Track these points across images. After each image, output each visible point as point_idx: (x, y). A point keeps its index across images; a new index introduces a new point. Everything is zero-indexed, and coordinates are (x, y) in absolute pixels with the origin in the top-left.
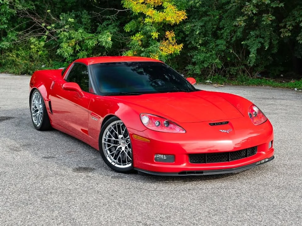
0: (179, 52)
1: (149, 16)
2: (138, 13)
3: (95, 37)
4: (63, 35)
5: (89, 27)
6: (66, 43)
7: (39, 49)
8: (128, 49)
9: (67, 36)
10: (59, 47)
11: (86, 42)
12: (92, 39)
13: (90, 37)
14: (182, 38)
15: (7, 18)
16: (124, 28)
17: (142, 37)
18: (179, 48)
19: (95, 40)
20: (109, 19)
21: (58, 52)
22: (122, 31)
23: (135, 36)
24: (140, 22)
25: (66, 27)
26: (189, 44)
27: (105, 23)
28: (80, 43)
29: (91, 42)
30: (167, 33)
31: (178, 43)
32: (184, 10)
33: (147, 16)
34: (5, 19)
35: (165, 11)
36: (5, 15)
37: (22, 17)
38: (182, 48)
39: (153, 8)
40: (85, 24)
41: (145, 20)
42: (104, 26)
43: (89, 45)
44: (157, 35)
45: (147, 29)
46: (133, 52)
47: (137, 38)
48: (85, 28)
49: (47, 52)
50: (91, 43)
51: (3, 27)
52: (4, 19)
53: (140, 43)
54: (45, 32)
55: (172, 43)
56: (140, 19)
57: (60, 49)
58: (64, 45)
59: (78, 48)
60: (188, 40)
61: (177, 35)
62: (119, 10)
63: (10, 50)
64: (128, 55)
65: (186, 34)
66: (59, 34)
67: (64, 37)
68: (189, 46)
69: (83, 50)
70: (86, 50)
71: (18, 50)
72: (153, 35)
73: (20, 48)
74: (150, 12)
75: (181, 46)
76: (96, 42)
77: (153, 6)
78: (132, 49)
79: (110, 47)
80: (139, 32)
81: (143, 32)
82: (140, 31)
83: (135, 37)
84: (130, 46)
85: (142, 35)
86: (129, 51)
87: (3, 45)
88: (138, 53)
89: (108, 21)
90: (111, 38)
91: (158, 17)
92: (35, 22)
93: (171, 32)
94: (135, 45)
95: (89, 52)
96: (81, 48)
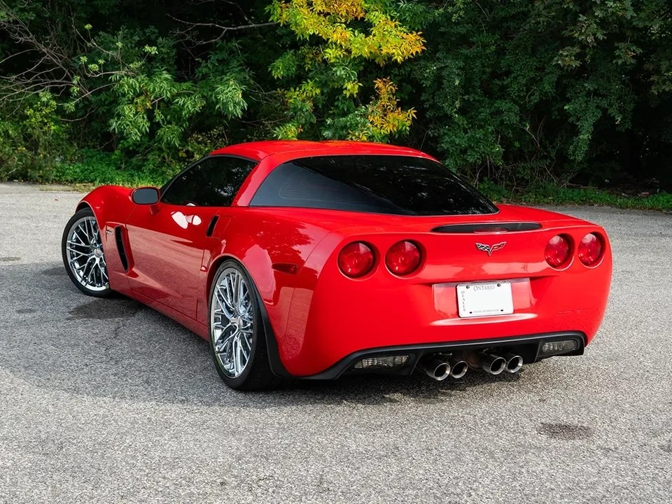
0: (408, 128)
1: (335, 44)
2: (310, 35)
3: (196, 91)
4: (126, 86)
5: (172, 65)
6: (131, 106)
7: (46, 118)
8: (284, 121)
9: (135, 89)
11: (177, 103)
12: (190, 95)
13: (183, 89)
14: (410, 94)
16: (270, 69)
17: (318, 91)
18: (402, 120)
19: (198, 98)
23: (295, 90)
24: (304, 57)
25: (132, 66)
26: (427, 110)
29: (189, 104)
30: (379, 83)
31: (403, 105)
32: (417, 32)
33: (331, 43)
35: (373, 32)
37: (22, 40)
38: (413, 117)
39: (344, 26)
41: (326, 52)
43: (187, 108)
44: (357, 87)
45: (338, 73)
46: (297, 128)
47: (303, 96)
50: (191, 105)
55: (387, 106)
56: (304, 49)
57: (119, 119)
58: (128, 110)
59: (159, 117)
60: (428, 100)
61: (400, 89)
62: (226, 29)
64: (286, 132)
65: (424, 85)
66: (115, 82)
67: (128, 91)
68: (429, 114)
69: (170, 123)
70: (175, 121)
72: (346, 89)
73: (7, 116)
74: (339, 34)
75: (412, 112)
76: (200, 104)
77: (343, 20)
78: (296, 120)
79: (239, 116)
80: (310, 81)
81: (320, 81)
82: (312, 79)
83: (297, 93)
84: (290, 114)
85: (318, 87)
86: (290, 125)
89: (218, 52)
90: (243, 94)
91: (362, 46)
93: (384, 81)
94: (304, 110)
95: (181, 126)
96: (166, 117)
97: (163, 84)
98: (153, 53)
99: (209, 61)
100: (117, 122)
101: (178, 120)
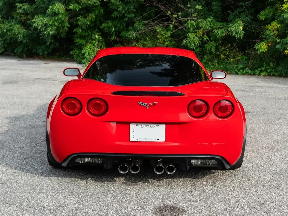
3: (226, 26)
4: (190, 24)
5: (220, 15)
6: (193, 33)
7: (166, 39)
8: (262, 40)
9: (194, 25)
10: (186, 37)
11: (215, 32)
12: (221, 28)
13: (219, 26)
15: (134, 6)
16: (258, 16)
17: (278, 26)
19: (225, 29)
20: (242, 6)
21: (183, 43)
22: (256, 19)
23: (270, 25)
24: (277, 9)
25: (193, 15)
27: (236, 11)
28: (209, 33)
29: (220, 32)
33: (286, 1)
34: (133, 7)
36: (133, 4)
37: (148, 5)
40: (216, 12)
41: (283, 6)
42: (236, 14)
43: (218, 34)
45: (285, 16)
46: (268, 43)
47: (273, 28)
48: (215, 17)
49: (174, 42)
51: (130, 16)
52: (131, 8)
53: (276, 33)
54: (172, 21)
57: (187, 39)
58: (191, 35)
59: (206, 38)
63: (137, 40)
64: (261, 46)
66: (186, 22)
67: (191, 27)
69: (211, 41)
70: (214, 40)
71: (145, 40)
73: (147, 38)
76: (225, 33)
78: (267, 40)
79: (241, 38)
80: (276, 21)
81: (280, 21)
82: (276, 19)
83: (271, 27)
84: (263, 37)
85: (279, 24)
86: (263, 42)
87: (129, 35)
88: (273, 44)
90: (243, 28)
92: (162, 11)
94: (270, 35)
95: (217, 43)
96: (210, 39)
97: (207, 24)
98: (200, 9)
99: (234, 12)
100: (185, 41)
101: (216, 40)
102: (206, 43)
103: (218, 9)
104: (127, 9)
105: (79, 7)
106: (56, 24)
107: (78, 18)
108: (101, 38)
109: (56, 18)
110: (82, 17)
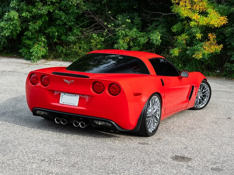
0: (219, 51)
1: (194, 20)
2: (185, 17)
3: (146, 35)
4: (121, 33)
5: (140, 26)
6: (122, 40)
7: (98, 43)
8: (174, 47)
9: (123, 34)
10: (116, 43)
11: (138, 39)
12: (143, 37)
13: (141, 35)
14: (222, 39)
15: (74, 17)
16: (171, 29)
17: (187, 37)
18: (218, 48)
19: (146, 38)
21: (115, 47)
22: (169, 31)
23: (180, 36)
24: (185, 25)
25: (123, 26)
26: (228, 45)
27: (154, 24)
28: (134, 40)
30: (210, 35)
31: (219, 43)
32: (225, 16)
33: (193, 20)
34: (73, 17)
35: (208, 16)
36: (73, 15)
37: (88, 17)
38: (222, 48)
39: (198, 14)
40: (137, 24)
41: (191, 23)
42: (154, 26)
43: (141, 41)
44: (201, 36)
45: (193, 30)
46: (179, 50)
47: (183, 38)
48: (138, 28)
49: (104, 46)
50: (143, 40)
51: (70, 24)
52: (71, 18)
53: (184, 41)
54: (104, 30)
55: (213, 43)
56: (185, 22)
57: (117, 44)
58: (121, 41)
59: (131, 44)
60: (228, 42)
61: (218, 37)
62: (164, 14)
63: (74, 43)
64: (174, 51)
65: (227, 36)
66: (118, 31)
67: (121, 35)
68: (228, 47)
69: (136, 46)
70: (138, 46)
71: (81, 43)
72: (197, 36)
73: (82, 42)
74: (195, 16)
75: (221, 46)
76: (147, 40)
77: (198, 12)
78: (178, 47)
79: (159, 45)
80: (185, 33)
81: (188, 33)
82: (186, 33)
83: (181, 37)
84: (176, 45)
86: (176, 49)
87: (70, 39)
88: (182, 50)
89: (156, 22)
90: (160, 38)
91: (203, 21)
92: (97, 21)
93: (212, 34)
94: (181, 43)
95: (140, 47)
96: (134, 44)
97: (134, 33)
98: (129, 22)
99: (152, 25)
100: (117, 45)
101: (139, 45)
102: (132, 47)
103: (138, 22)
104: (68, 19)
105: (30, 15)
106: (11, 27)
107: (29, 24)
108: (46, 40)
109: (12, 23)
110: (32, 23)
